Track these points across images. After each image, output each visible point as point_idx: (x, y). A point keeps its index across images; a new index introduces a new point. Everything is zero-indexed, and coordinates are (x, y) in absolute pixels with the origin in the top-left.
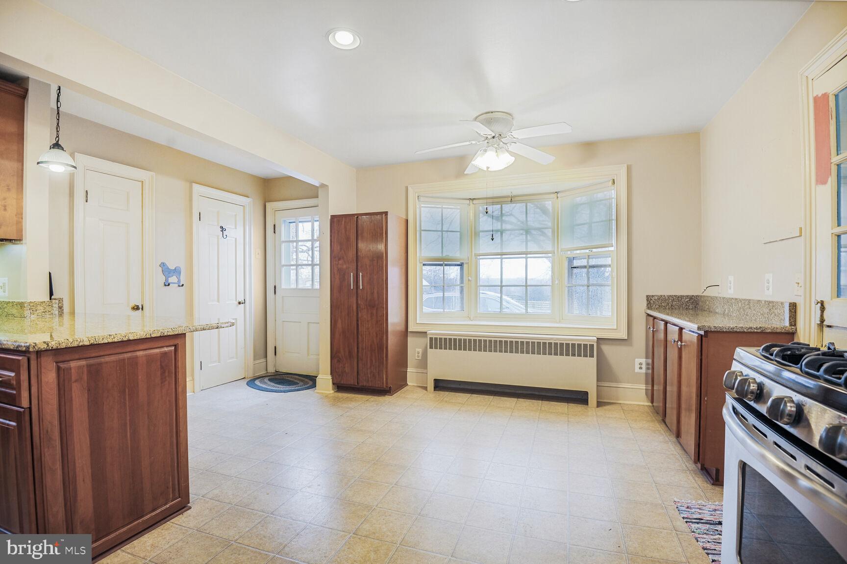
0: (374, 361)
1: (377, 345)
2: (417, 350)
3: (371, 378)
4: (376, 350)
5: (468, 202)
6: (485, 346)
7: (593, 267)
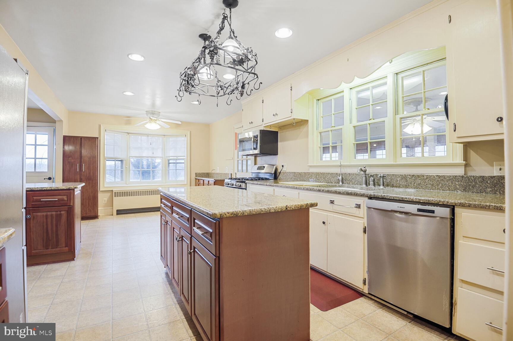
0: (90, 204)
1: (92, 196)
2: (104, 199)
3: (88, 212)
4: (92, 199)
5: (127, 134)
6: (141, 193)
7: (177, 163)
